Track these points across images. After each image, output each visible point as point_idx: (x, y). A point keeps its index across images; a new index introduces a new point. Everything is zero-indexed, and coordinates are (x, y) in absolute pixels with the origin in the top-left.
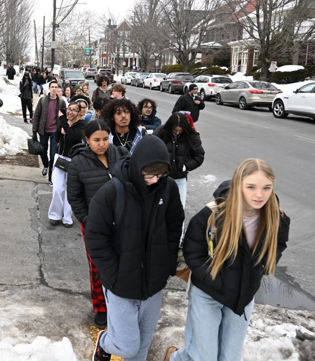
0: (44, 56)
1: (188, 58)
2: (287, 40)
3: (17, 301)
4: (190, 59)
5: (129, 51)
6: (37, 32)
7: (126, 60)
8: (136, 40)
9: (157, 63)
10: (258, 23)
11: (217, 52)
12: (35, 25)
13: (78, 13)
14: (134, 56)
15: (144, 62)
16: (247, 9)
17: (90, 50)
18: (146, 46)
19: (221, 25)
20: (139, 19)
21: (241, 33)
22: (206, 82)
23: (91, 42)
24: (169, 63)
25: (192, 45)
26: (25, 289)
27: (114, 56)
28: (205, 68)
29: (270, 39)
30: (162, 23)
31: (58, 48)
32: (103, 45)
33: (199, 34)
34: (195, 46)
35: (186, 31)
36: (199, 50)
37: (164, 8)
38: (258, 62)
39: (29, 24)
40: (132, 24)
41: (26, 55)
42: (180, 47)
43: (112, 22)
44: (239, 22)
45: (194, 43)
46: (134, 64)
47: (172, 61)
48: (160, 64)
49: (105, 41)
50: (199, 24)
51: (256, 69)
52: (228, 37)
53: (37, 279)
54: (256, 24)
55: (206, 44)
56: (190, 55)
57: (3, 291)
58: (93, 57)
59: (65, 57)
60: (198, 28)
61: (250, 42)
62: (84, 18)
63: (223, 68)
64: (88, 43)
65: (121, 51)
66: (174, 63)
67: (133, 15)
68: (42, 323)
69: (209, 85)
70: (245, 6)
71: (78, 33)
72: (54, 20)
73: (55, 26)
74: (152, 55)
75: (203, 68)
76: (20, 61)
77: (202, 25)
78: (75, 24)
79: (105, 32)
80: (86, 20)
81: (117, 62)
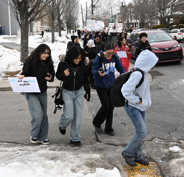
1: (166, 20)
4: (167, 21)
5: (134, 19)
6: (83, 11)
7: (133, 24)
8: (137, 12)
9: (150, 24)
11: (181, 17)
12: (81, 7)
14: (137, 21)
15: (142, 24)
17: (113, 20)
18: (143, 16)
20: (138, 1)
22: (177, 32)
23: (113, 15)
24: (156, 25)
26: (89, 144)
27: (126, 22)
28: (175, 26)
32: (119, 16)
33: (171, 8)
34: (169, 14)
35: (164, 6)
36: (172, 16)
40: (135, 5)
41: (77, 24)
42: (161, 15)
43: (123, 3)
45: (169, 12)
46: (137, 25)
47: (157, 23)
48: (151, 25)
49: (120, 14)
53: (94, 139)
55: (175, 13)
56: (167, 19)
60: (170, 4)
62: (108, 2)
64: (111, 16)
65: (129, 19)
66: (159, 24)
69: (179, 34)
71: (105, 11)
72: (92, 3)
73: (93, 6)
74: (146, 21)
75: (174, 26)
76: (74, 27)
77: (172, 3)
78: (103, 6)
79: (120, 9)
80: (110, 4)
81: (127, 25)
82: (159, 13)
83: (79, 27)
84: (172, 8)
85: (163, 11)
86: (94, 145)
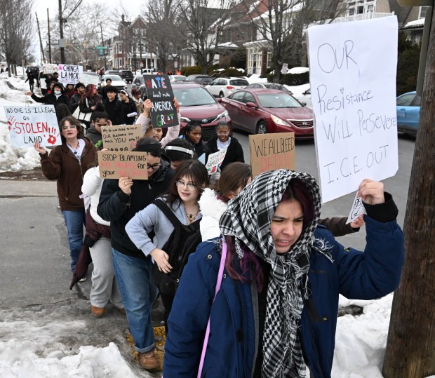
0: (52, 56)
1: (206, 59)
2: (297, 42)
3: (56, 318)
4: (208, 60)
5: (146, 51)
6: (40, 27)
7: (144, 61)
8: (152, 39)
10: (271, 24)
11: (234, 54)
12: (37, 18)
13: (87, 6)
15: (162, 63)
16: (261, 10)
17: (104, 50)
18: (163, 46)
19: (236, 25)
20: (154, 15)
21: (256, 35)
22: (224, 84)
23: (104, 41)
24: (187, 65)
25: (210, 46)
26: (64, 304)
27: (131, 55)
28: (223, 69)
29: (282, 41)
30: (178, 20)
31: (67, 47)
32: (117, 44)
33: (214, 36)
34: (213, 46)
35: (203, 30)
36: (217, 50)
37: (179, 5)
38: (271, 64)
39: (30, 18)
40: (148, 21)
41: (30, 54)
42: (198, 47)
43: (125, 18)
44: (253, 23)
45: (211, 43)
46: (152, 65)
47: (190, 62)
48: (178, 65)
49: (120, 40)
50: (215, 23)
51: (269, 71)
52: (243, 38)
53: (74, 294)
54: (269, 25)
55: (223, 45)
56: (208, 56)
57: (40, 310)
58: (107, 57)
59: (77, 57)
60: (215, 25)
61: (264, 43)
62: (93, 12)
63: (240, 70)
64: (101, 41)
65: (137, 51)
66: (193, 64)
67: (147, 10)
68: (86, 334)
69: (228, 88)
70: (258, 6)
71: (88, 29)
72: (61, 13)
73: (62, 21)
74: (170, 56)
75: (221, 70)
76: (23, 61)
77: (218, 23)
78: (84, 19)
79: (119, 29)
80: (97, 15)
81: (134, 63)
84: (218, 34)
85: (201, 40)
86: (74, 305)
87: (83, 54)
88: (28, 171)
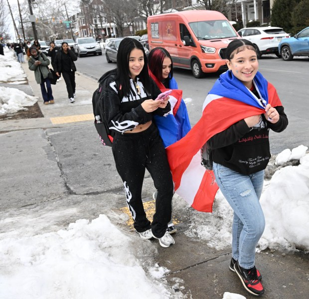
0: (25, 34)
5: (106, 21)
7: (105, 30)
8: (110, 11)
9: (131, 29)
15: (120, 29)
17: (70, 24)
18: (119, 16)
23: (69, 17)
24: (140, 29)
25: (156, 11)
27: (93, 27)
29: (211, 2)
32: (81, 18)
42: (147, 13)
45: (157, 9)
46: (111, 32)
47: (142, 27)
48: (133, 30)
49: (82, 15)
58: (73, 30)
59: (47, 32)
64: (66, 18)
65: (98, 22)
74: (125, 24)
79: (80, 6)
81: (96, 32)
82: (143, 12)
83: (9, 39)
84: (162, 3)
85: (149, 8)
87: (52, 29)
88: (13, 113)
